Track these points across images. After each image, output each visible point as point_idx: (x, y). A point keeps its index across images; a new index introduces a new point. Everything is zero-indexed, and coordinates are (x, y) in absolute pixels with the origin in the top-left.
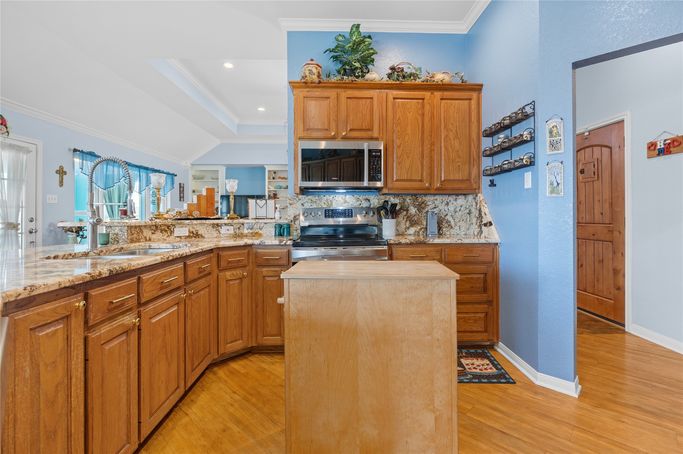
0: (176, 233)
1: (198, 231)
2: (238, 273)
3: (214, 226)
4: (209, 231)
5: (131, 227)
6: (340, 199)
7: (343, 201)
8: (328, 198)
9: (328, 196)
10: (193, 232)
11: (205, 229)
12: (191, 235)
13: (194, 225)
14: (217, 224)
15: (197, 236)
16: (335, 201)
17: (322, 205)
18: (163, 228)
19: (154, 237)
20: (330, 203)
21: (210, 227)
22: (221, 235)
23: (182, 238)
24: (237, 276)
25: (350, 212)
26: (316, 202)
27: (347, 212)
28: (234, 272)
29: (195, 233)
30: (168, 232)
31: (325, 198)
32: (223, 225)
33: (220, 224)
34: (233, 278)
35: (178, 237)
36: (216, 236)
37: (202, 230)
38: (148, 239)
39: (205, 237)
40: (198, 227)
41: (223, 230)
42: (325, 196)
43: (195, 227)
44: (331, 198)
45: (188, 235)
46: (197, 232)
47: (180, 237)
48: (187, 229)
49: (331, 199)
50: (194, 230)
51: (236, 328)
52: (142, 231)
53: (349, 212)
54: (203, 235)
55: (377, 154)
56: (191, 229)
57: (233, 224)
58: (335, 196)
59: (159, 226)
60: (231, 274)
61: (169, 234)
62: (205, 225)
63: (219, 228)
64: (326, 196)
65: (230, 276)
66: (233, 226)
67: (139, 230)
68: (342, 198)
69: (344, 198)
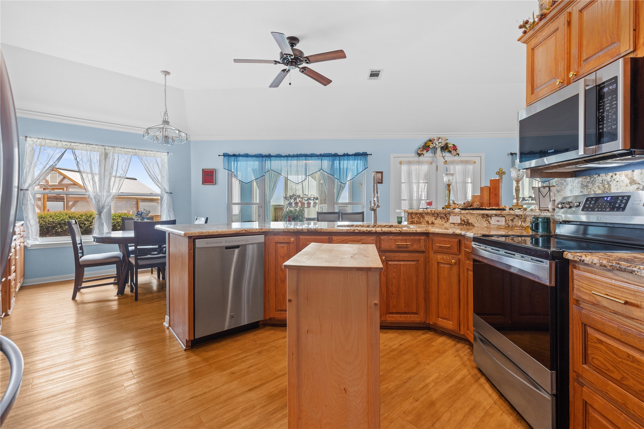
0: (451, 221)
1: (468, 219)
2: (448, 258)
3: (484, 216)
4: (479, 221)
5: (412, 213)
6: (623, 178)
7: (627, 181)
8: (605, 178)
9: (604, 175)
10: (464, 220)
11: (475, 218)
12: (463, 223)
13: (465, 215)
14: (487, 214)
15: (467, 224)
16: (615, 182)
17: (595, 190)
18: (442, 215)
19: (436, 222)
20: (607, 186)
21: (480, 217)
22: (491, 225)
23: (456, 224)
24: (446, 261)
25: (624, 201)
26: (587, 186)
27: (619, 201)
28: (444, 257)
29: (466, 221)
30: (446, 219)
31: (600, 179)
32: (494, 215)
33: (490, 215)
34: (443, 262)
35: (452, 223)
36: (486, 226)
37: (472, 219)
38: (430, 222)
39: (475, 225)
40: (468, 216)
41: (494, 221)
42: (599, 175)
43: (466, 216)
44: (608, 178)
45: (460, 222)
46: (468, 221)
47: (454, 224)
48: (459, 218)
49: (609, 180)
50: (465, 218)
51: (446, 308)
52: (423, 218)
53: (621, 201)
54: (473, 224)
55: (611, 88)
56: (463, 218)
57: (504, 215)
58: (616, 174)
59: (439, 214)
60: (441, 258)
61: (446, 220)
62: (475, 215)
63: (489, 218)
64: (601, 175)
65: (440, 259)
66: (504, 217)
67: (420, 216)
68: (626, 176)
69: (630, 176)
